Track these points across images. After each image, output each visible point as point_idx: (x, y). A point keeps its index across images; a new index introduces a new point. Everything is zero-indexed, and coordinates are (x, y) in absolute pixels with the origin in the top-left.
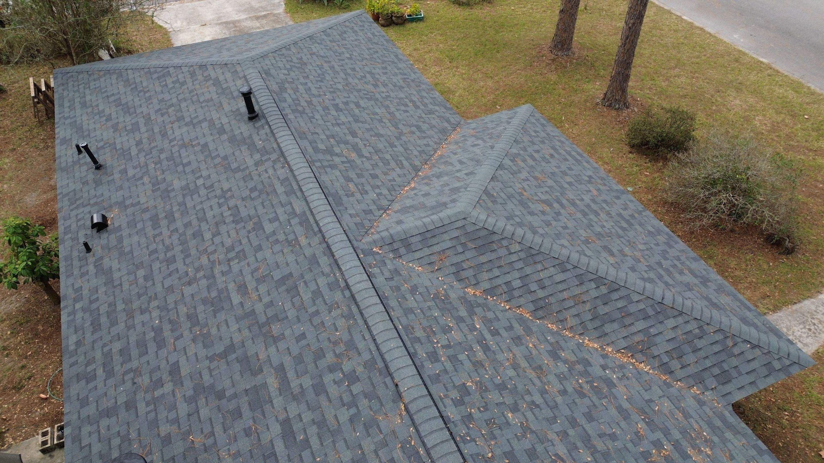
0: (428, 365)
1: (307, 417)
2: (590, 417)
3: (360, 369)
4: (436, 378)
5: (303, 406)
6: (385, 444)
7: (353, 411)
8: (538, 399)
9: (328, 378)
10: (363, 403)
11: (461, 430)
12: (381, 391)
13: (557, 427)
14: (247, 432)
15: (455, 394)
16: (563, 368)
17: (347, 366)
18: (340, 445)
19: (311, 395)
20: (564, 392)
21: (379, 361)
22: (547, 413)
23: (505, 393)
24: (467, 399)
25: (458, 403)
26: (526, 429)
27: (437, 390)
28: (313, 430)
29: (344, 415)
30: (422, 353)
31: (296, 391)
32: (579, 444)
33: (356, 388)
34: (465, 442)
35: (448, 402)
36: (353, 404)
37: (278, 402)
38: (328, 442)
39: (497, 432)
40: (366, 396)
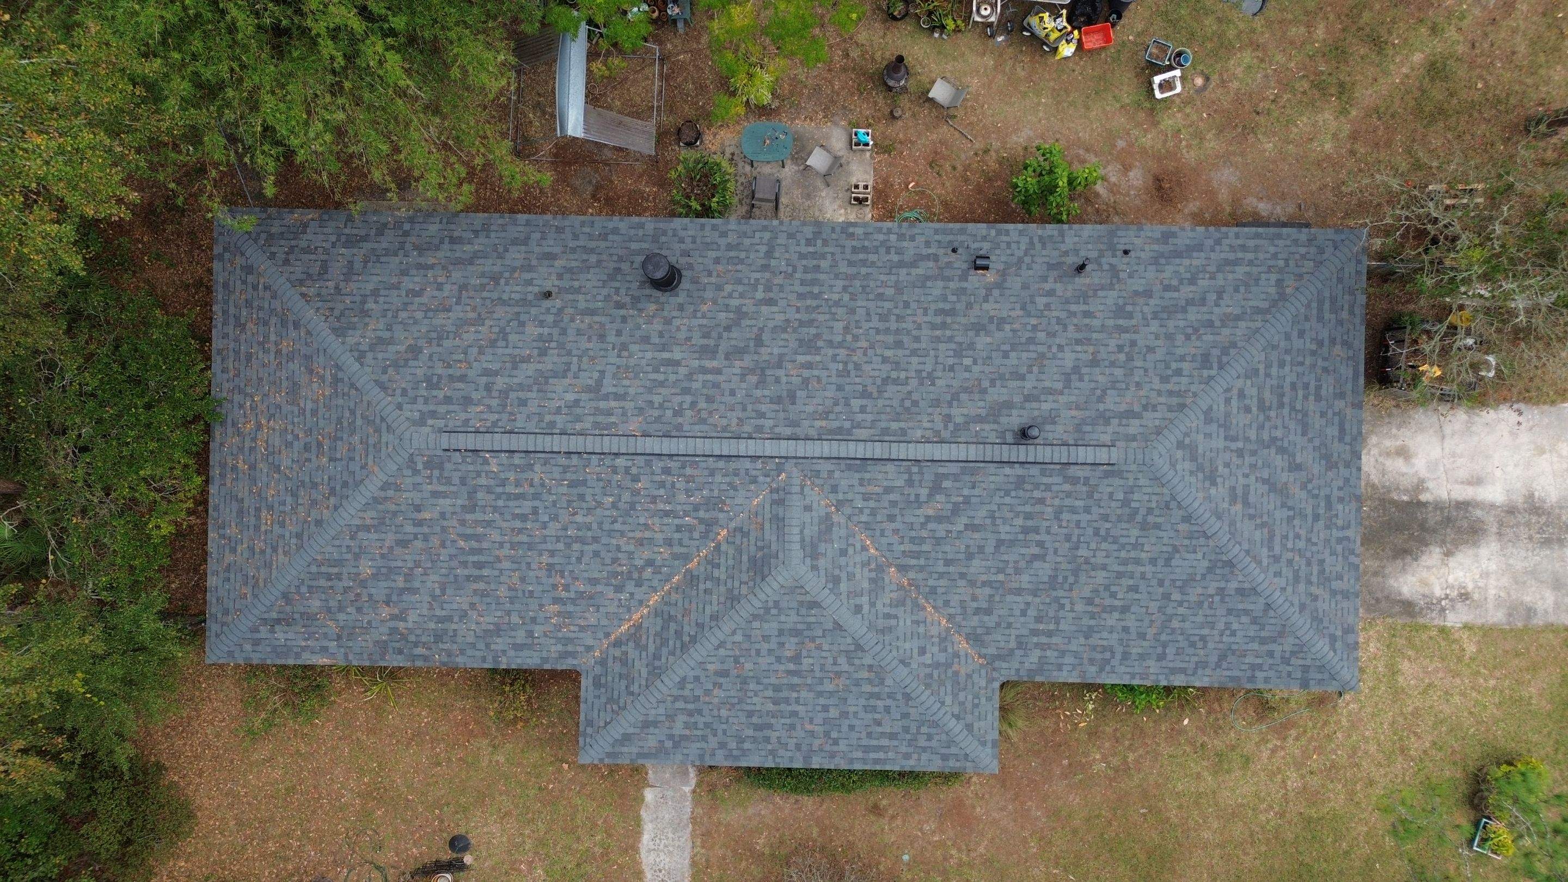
0: (661, 464)
1: (672, 378)
2: (596, 554)
3: (680, 420)
4: (648, 464)
5: (681, 377)
6: (624, 414)
7: (656, 405)
8: (617, 526)
9: (688, 399)
10: (656, 413)
11: (608, 461)
12: (656, 426)
13: (595, 526)
14: (689, 339)
15: (634, 471)
16: (639, 563)
17: (689, 413)
18: (641, 390)
19: (685, 384)
20: (618, 549)
21: (677, 434)
22: (606, 526)
23: (627, 506)
24: (629, 477)
25: (627, 469)
26: (599, 504)
27: (640, 460)
28: (661, 377)
29: (657, 399)
30: (671, 464)
31: (695, 377)
32: (580, 534)
33: (669, 413)
34: (601, 460)
35: (630, 463)
36: (661, 406)
37: (696, 363)
38: (648, 384)
39: (601, 484)
40: (660, 416)
